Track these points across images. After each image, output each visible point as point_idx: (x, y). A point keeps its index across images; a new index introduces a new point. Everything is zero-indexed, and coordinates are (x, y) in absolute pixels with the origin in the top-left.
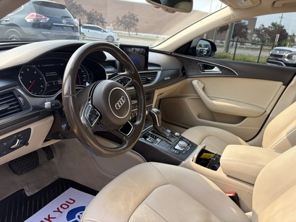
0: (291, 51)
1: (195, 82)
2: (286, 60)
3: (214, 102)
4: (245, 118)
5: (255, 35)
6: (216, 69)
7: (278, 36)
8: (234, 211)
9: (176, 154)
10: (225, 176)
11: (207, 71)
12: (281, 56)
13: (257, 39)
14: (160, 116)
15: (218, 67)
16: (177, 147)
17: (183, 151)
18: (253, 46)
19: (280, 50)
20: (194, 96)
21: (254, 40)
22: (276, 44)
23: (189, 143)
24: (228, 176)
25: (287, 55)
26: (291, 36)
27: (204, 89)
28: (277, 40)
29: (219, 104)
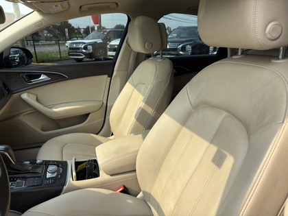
0: (85, 43)
1: (25, 96)
2: (84, 51)
3: (55, 110)
4: (88, 115)
5: (46, 32)
6: (43, 77)
7: (67, 30)
8: (130, 201)
9: (52, 183)
10: (109, 177)
11: (34, 81)
12: (79, 49)
13: (49, 35)
14: (11, 151)
15: (45, 74)
16: (49, 175)
17: (57, 175)
18: (48, 42)
19: (76, 43)
20: (28, 110)
21: (46, 37)
22: (68, 37)
23: (57, 163)
24: (111, 175)
25: (83, 46)
26: (76, 29)
27: (37, 100)
28: (67, 34)
29: (60, 110)
